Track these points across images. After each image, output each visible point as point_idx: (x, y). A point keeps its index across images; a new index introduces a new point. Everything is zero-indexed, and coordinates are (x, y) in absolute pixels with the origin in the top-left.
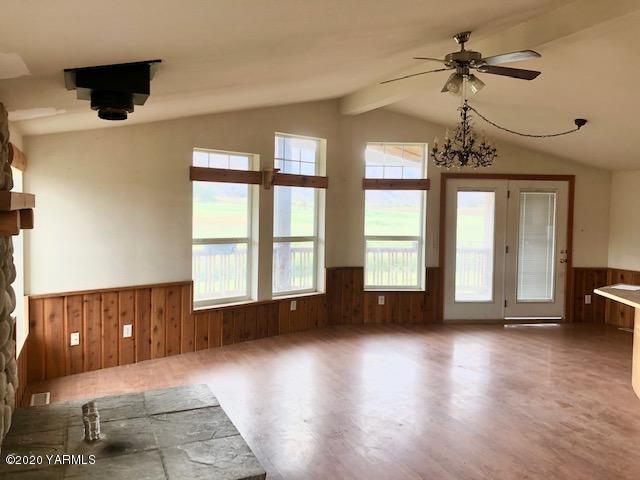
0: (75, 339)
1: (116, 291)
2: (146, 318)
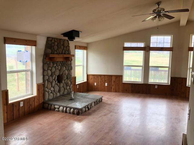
0: (95, 84)
1: (104, 75)
2: (111, 82)
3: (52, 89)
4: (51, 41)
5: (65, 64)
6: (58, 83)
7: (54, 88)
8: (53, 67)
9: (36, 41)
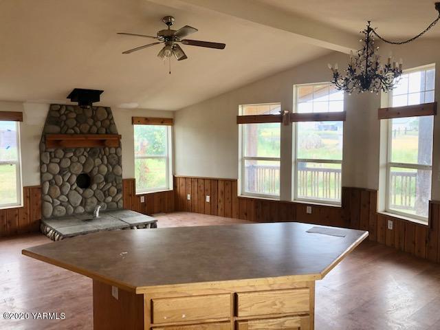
0: (189, 197)
1: (204, 179)
2: (216, 193)
3: (64, 198)
4: (59, 111)
5: (100, 152)
6: (79, 189)
7: (67, 196)
8: (64, 157)
9: (21, 113)
